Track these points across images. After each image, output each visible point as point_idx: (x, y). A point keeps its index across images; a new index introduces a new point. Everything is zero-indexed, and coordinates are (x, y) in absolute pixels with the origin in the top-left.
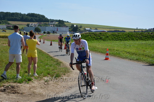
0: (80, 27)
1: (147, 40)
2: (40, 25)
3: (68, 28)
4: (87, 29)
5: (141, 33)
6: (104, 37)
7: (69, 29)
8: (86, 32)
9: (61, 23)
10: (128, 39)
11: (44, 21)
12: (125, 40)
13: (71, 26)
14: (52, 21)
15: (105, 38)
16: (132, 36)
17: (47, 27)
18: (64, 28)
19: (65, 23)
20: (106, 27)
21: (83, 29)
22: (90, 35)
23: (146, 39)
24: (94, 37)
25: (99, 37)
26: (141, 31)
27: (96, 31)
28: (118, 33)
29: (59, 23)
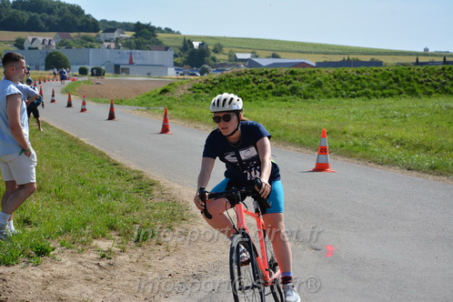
0: (216, 51)
2: (65, 45)
3: (170, 54)
4: (240, 56)
5: (443, 69)
6: (304, 86)
7: (175, 56)
8: (238, 66)
9: (144, 35)
10: (395, 92)
11: (80, 29)
12: (384, 95)
13: (180, 44)
14: (111, 27)
15: (309, 91)
16: (409, 80)
17: (91, 50)
18: (156, 53)
19: (160, 36)
20: (312, 49)
21: (226, 57)
22: (254, 80)
24: (270, 87)
25: (289, 87)
26: (442, 59)
27: (274, 65)
29: (136, 36)
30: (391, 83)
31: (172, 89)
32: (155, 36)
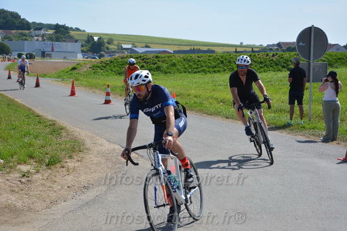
0: (109, 43)
1: (265, 71)
2: (9, 38)
3: (79, 44)
4: (124, 46)
6: (165, 65)
7: (82, 46)
8: (123, 53)
9: (61, 32)
10: (222, 69)
11: (18, 28)
12: (214, 72)
13: (86, 39)
14: (39, 27)
15: (168, 68)
16: (230, 62)
17: (26, 42)
18: (69, 44)
19: (72, 33)
20: (170, 42)
21: (116, 47)
23: (262, 69)
24: (143, 66)
25: (155, 66)
26: (251, 50)
27: (147, 52)
28: (199, 55)
29: (56, 33)
30: (219, 64)
31: (79, 67)
32: (69, 33)
